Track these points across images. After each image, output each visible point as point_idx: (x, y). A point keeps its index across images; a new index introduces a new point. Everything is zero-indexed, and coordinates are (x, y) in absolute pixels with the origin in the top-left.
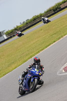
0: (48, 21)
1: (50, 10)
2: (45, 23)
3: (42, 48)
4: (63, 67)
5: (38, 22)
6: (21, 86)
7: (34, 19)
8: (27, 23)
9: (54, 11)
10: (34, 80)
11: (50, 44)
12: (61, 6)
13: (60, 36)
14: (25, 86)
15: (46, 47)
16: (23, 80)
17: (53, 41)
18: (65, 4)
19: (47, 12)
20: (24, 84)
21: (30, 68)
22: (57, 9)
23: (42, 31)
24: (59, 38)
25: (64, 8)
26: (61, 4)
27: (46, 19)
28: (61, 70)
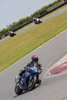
1: (36, 14)
2: (36, 23)
3: (29, 51)
4: (50, 70)
5: (25, 25)
6: (18, 85)
7: (21, 22)
8: (13, 26)
9: (41, 14)
10: (33, 78)
11: (37, 47)
12: (47, 9)
13: (47, 39)
14: (23, 85)
16: (20, 79)
17: (40, 44)
19: (34, 15)
21: (28, 66)
22: (43, 12)
23: (29, 34)
24: (46, 41)
25: (50, 12)
26: (47, 8)
28: (47, 72)
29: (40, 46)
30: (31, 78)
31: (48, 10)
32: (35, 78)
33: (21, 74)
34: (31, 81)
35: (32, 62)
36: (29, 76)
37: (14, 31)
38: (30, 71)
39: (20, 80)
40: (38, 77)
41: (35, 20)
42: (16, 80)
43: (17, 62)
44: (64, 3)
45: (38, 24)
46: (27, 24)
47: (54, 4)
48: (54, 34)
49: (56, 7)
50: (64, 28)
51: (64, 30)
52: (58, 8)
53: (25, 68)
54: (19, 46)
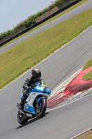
1: (21, 26)
3: (12, 78)
5: (6, 42)
9: (27, 26)
13: (36, 60)
15: (18, 76)
17: (27, 67)
19: (17, 28)
22: (30, 24)
23: (12, 54)
24: (35, 64)
31: (37, 21)
46: (9, 41)
47: (44, 13)
48: (46, 54)
51: (60, 47)
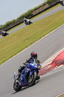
0: (30, 23)
3: (15, 53)
5: (11, 28)
6: (17, 81)
7: (8, 25)
10: (33, 74)
14: (23, 81)
18: (37, 11)
19: (20, 18)
20: (22, 79)
22: (29, 15)
24: (31, 44)
25: (36, 15)
26: (33, 11)
27: (28, 20)
29: (26, 49)
30: (31, 74)
31: (34, 13)
32: (35, 73)
33: (20, 71)
34: (31, 76)
35: (31, 59)
36: (29, 72)
37: (6, 31)
38: (31, 67)
39: (19, 77)
40: (38, 72)
41: (25, 20)
42: (15, 76)
43: (4, 63)
44: (48, 6)
45: (29, 24)
46: (13, 27)
47: (39, 8)
48: (39, 37)
49: (41, 10)
50: (49, 31)
51: (49, 33)
52: (43, 11)
53: (24, 64)
54: (6, 48)
